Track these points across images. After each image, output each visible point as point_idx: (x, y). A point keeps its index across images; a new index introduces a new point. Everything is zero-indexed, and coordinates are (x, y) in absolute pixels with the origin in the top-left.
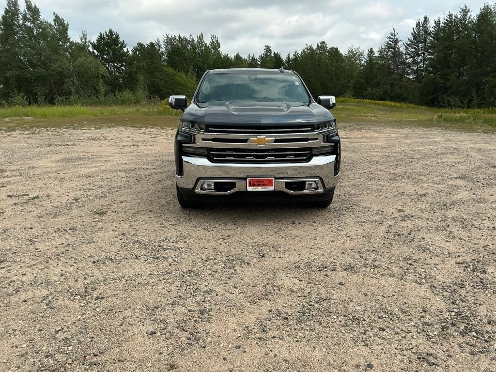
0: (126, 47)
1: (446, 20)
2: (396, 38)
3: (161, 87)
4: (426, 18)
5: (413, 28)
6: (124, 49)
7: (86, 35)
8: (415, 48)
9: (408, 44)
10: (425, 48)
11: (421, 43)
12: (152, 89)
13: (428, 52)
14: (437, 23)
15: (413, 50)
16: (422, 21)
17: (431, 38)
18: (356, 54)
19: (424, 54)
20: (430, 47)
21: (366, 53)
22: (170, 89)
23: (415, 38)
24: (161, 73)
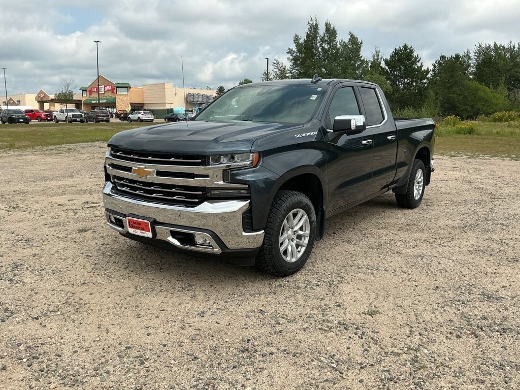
0: (420, 62)
3: (457, 103)
6: (417, 63)
7: (379, 52)
12: (447, 105)
22: (468, 105)
24: (461, 87)
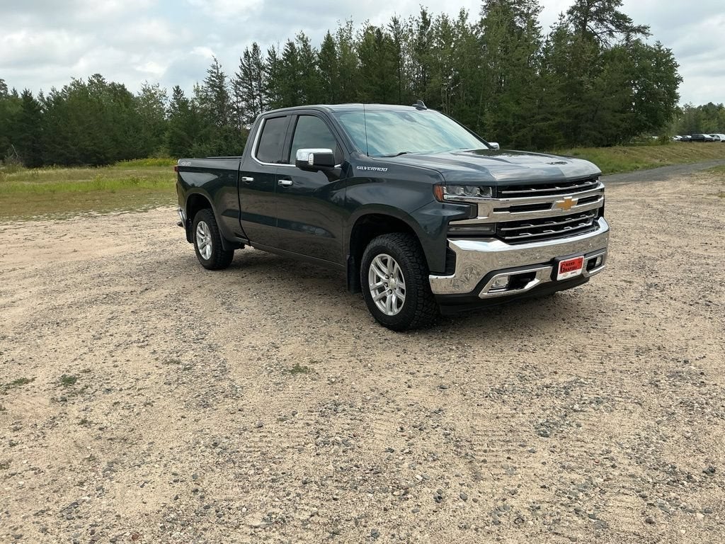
1: (286, 50)
2: (220, 72)
4: (255, 46)
5: (241, 60)
8: (246, 87)
9: (237, 82)
10: (260, 87)
11: (255, 80)
13: (266, 94)
14: (272, 54)
15: (246, 90)
16: (251, 49)
17: (266, 74)
18: (155, 93)
19: (260, 96)
20: (268, 87)
21: (170, 94)
23: (245, 73)
